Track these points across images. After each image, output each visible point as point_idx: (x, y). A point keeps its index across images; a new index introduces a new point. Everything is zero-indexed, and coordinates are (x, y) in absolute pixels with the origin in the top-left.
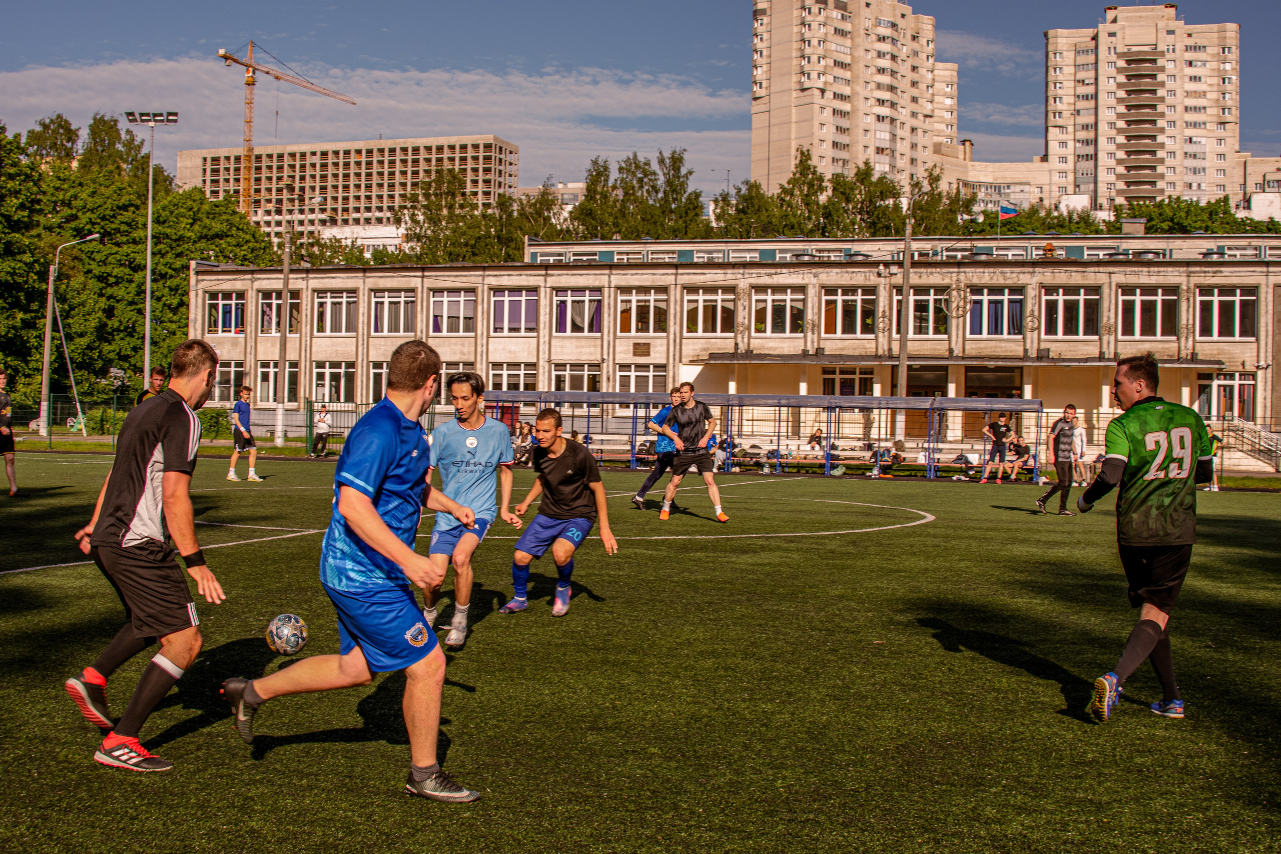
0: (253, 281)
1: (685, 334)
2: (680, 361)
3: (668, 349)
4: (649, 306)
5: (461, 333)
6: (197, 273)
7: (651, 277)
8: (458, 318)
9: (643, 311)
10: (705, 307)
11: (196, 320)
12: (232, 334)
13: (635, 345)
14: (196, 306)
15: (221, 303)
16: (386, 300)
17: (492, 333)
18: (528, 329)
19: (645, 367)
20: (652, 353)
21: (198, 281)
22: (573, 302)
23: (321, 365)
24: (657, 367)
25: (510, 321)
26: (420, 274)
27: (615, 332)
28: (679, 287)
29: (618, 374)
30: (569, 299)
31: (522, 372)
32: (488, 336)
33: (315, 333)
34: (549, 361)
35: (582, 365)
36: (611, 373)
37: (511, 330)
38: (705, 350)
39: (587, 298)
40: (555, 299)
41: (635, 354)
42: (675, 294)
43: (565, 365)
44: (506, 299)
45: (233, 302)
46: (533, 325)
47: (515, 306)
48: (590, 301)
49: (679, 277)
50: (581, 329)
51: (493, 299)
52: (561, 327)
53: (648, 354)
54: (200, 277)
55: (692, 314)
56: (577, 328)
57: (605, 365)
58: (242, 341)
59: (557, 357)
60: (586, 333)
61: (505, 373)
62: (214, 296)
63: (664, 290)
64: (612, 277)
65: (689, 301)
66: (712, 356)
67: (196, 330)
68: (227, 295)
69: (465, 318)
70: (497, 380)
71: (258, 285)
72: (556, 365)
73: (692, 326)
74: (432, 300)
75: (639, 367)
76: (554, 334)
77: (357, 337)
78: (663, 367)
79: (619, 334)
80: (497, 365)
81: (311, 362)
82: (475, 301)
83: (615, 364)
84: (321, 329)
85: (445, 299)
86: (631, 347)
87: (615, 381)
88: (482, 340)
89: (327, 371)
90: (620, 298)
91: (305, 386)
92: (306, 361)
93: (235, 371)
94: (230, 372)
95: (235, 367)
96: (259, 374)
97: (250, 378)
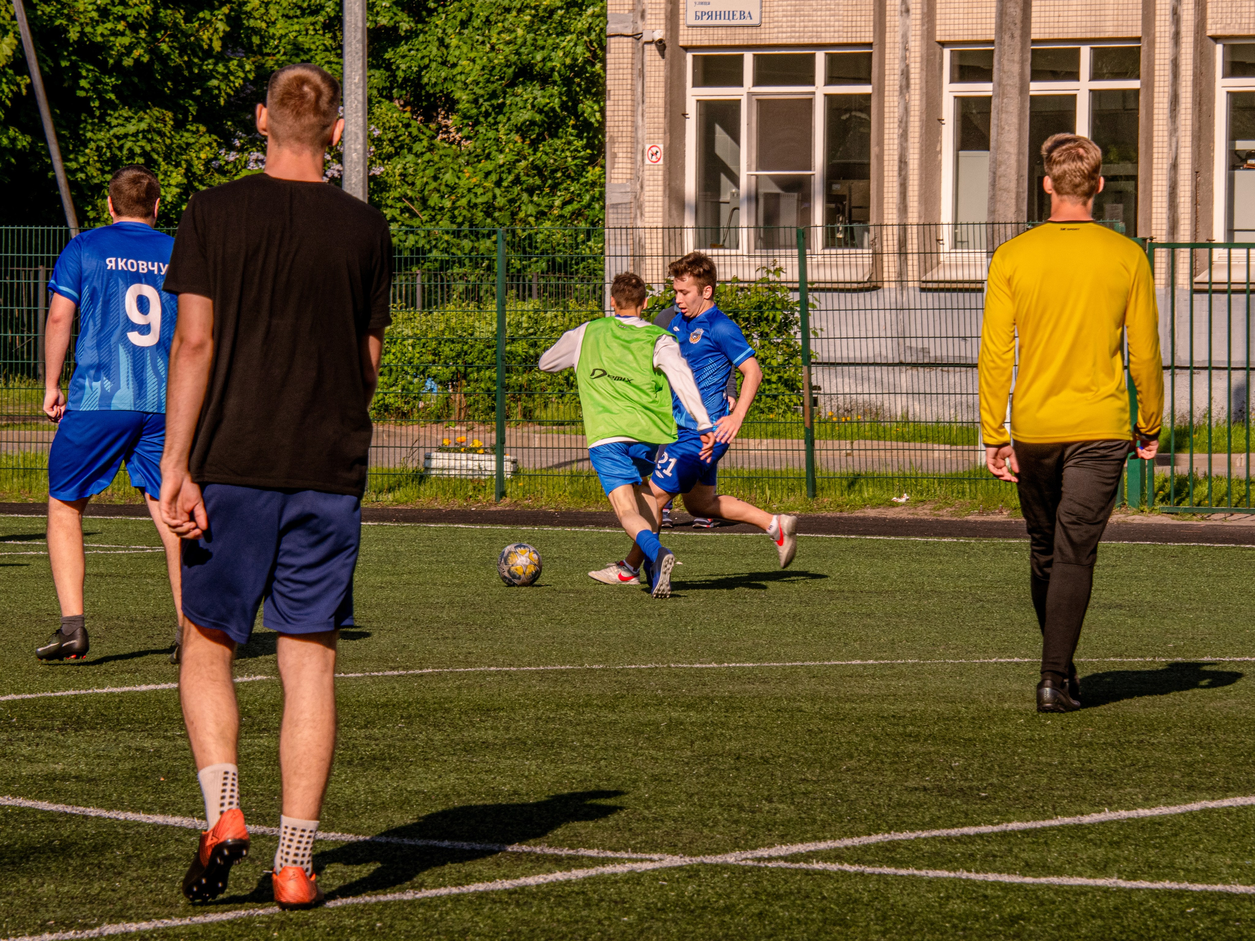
81: (1211, 42)
91: (1174, 166)
92: (1176, 37)
93: (830, 99)
94: (808, 104)
95: (831, 80)
96: (948, 111)
97: (904, 136)
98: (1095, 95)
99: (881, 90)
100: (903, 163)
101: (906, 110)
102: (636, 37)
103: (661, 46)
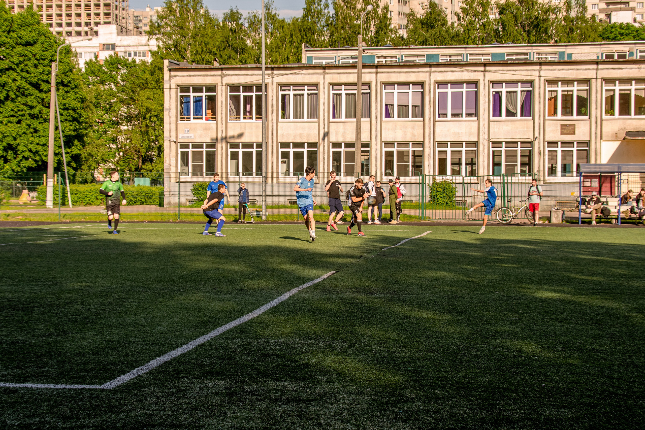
0: (222, 76)
1: (604, 117)
2: (601, 138)
3: (590, 129)
4: (572, 95)
5: (410, 118)
6: (170, 70)
7: (575, 72)
8: (407, 106)
9: (567, 99)
10: (621, 95)
11: (170, 109)
12: (204, 121)
13: (562, 125)
14: (170, 98)
15: (192, 95)
16: (343, 93)
17: (437, 118)
18: (468, 115)
19: (570, 143)
20: (576, 132)
21: (170, 77)
22: (507, 92)
23: (285, 145)
24: (580, 143)
25: (452, 109)
26: (374, 70)
27: (544, 116)
28: (599, 81)
29: (547, 149)
30: (504, 90)
31: (464, 149)
32: (435, 121)
33: (280, 120)
34: (488, 140)
35: (516, 143)
36: (542, 148)
37: (453, 115)
38: (622, 129)
39: (519, 90)
40: (492, 90)
41: (562, 133)
42: (596, 85)
43: (501, 143)
44: (449, 90)
45: (204, 94)
46: (473, 111)
47: (457, 97)
48: (522, 91)
49: (599, 72)
50: (514, 114)
51: (437, 91)
52: (497, 112)
53: (573, 133)
54: (173, 73)
55: (610, 101)
56: (509, 113)
57: (536, 143)
58: (214, 126)
59: (495, 136)
60: (519, 117)
61: (449, 150)
62: (184, 89)
63: (587, 81)
64: (542, 73)
65: (607, 90)
66: (628, 133)
67: (170, 117)
68: (197, 89)
69: (413, 106)
70: (443, 156)
71: (227, 80)
72: (493, 143)
73: (610, 109)
74: (384, 91)
75: (564, 143)
76: (491, 118)
77: (319, 122)
78: (587, 143)
79: (547, 117)
80: (442, 144)
81: (277, 142)
82: (422, 93)
83: (544, 141)
84: (284, 115)
85: (396, 90)
86: (559, 128)
87: (544, 155)
88: (429, 124)
89: (291, 150)
90: (548, 89)
91: (272, 163)
92: (273, 142)
93: (207, 151)
94: (202, 152)
95: (206, 148)
96: (229, 154)
97: (222, 157)
98: (256, 151)
99: (217, 150)
100: (222, 162)
101: (222, 153)
102: (170, 140)
103: (175, 142)
